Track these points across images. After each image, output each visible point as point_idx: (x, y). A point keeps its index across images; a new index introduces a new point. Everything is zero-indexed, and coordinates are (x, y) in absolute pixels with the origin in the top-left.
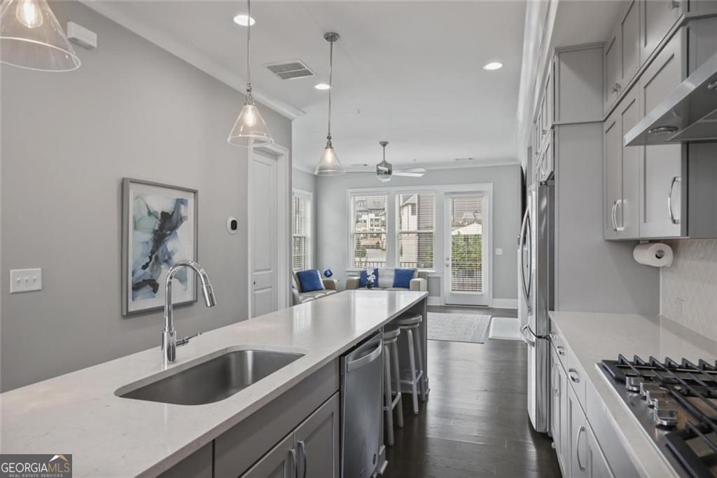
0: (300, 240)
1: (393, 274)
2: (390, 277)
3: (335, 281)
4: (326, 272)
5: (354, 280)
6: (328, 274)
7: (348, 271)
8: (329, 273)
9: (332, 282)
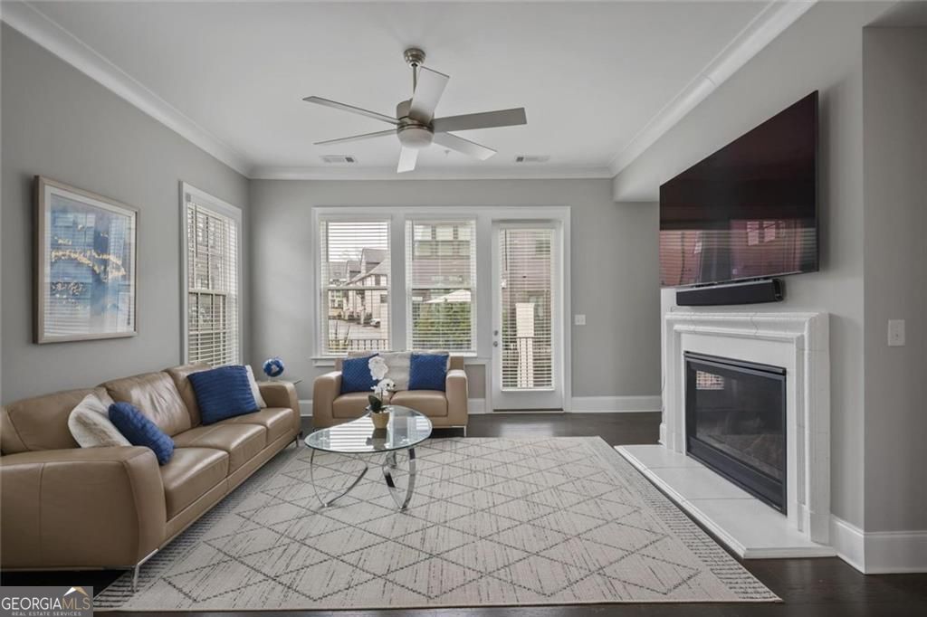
0: (214, 301)
1: (407, 363)
2: (401, 369)
3: (289, 386)
4: (269, 365)
5: (329, 381)
6: (274, 370)
7: (316, 360)
8: (275, 368)
9: (283, 391)
